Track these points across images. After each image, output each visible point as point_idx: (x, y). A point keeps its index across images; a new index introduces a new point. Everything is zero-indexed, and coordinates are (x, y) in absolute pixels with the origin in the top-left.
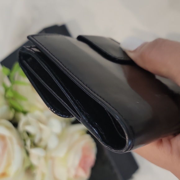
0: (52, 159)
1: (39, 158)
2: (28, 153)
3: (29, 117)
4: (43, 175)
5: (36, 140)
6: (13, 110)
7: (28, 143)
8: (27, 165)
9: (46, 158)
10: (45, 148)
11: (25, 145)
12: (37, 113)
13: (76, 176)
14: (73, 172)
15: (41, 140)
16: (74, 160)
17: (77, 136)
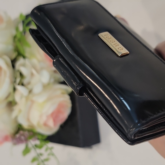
0: (33, 102)
1: (22, 96)
2: (15, 89)
3: (27, 61)
4: (20, 111)
5: (25, 81)
7: (18, 80)
8: (10, 99)
9: (27, 98)
10: (30, 92)
11: (15, 82)
12: (35, 61)
14: (44, 118)
15: (29, 83)
16: (50, 108)
17: (59, 92)
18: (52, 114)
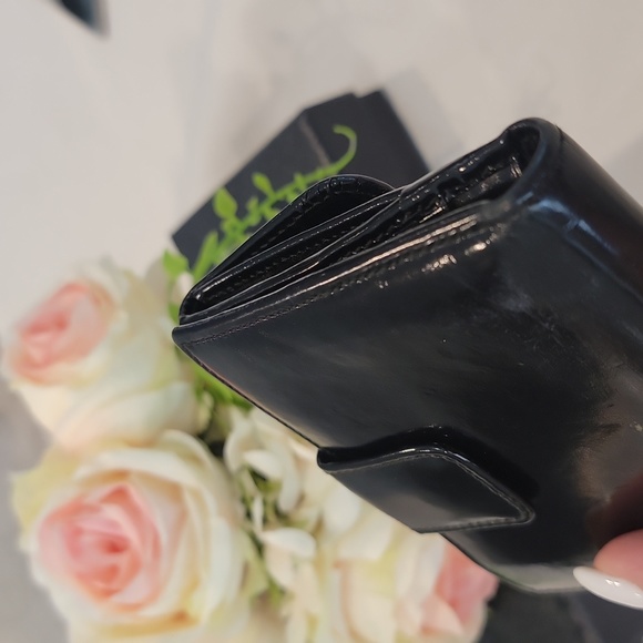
1: (295, 565)
2: (260, 548)
4: (312, 622)
5: (286, 501)
6: (207, 400)
7: (257, 510)
8: (259, 585)
9: (318, 563)
10: (318, 530)
11: (249, 515)
13: (427, 630)
14: (416, 617)
18: (439, 589)
